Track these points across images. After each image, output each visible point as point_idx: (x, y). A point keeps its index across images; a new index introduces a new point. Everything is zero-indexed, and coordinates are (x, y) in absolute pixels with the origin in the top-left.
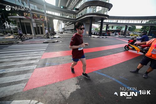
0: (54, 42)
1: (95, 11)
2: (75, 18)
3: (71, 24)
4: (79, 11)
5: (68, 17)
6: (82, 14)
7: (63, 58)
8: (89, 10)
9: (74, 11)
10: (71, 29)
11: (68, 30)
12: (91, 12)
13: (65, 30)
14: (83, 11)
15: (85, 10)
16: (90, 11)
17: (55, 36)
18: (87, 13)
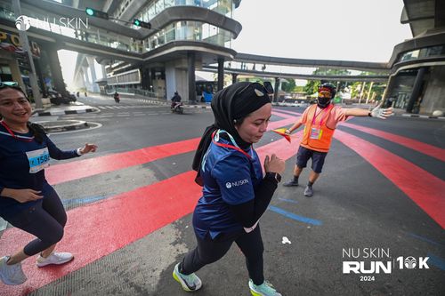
0: (73, 128)
1: (200, 34)
2: (141, 49)
3: (127, 69)
4: (152, 31)
5: (115, 45)
6: (161, 41)
7: (118, 177)
8: (182, 31)
9: (136, 27)
10: (130, 86)
11: (120, 86)
12: (188, 39)
13: (109, 88)
14: (164, 33)
15: (170, 29)
16: (185, 35)
17: (72, 108)
18: (177, 39)
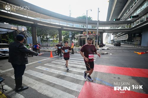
13: (114, 42)
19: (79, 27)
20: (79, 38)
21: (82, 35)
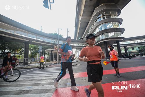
0: (74, 65)
1: (108, 36)
15: (98, 37)
16: (103, 38)
18: (100, 39)
19: (51, 42)
20: (50, 52)
21: (54, 49)
